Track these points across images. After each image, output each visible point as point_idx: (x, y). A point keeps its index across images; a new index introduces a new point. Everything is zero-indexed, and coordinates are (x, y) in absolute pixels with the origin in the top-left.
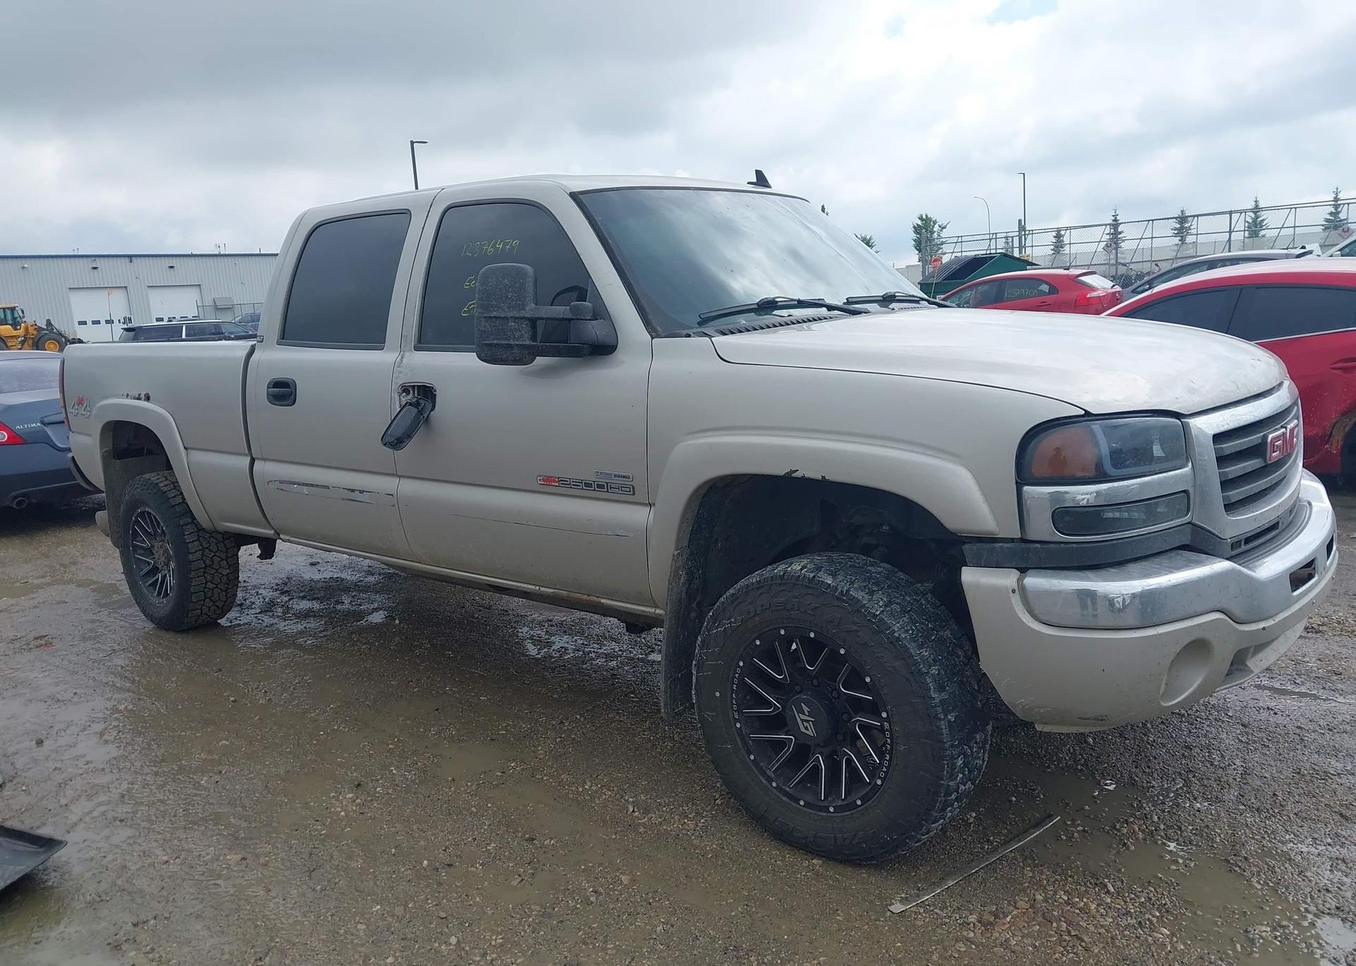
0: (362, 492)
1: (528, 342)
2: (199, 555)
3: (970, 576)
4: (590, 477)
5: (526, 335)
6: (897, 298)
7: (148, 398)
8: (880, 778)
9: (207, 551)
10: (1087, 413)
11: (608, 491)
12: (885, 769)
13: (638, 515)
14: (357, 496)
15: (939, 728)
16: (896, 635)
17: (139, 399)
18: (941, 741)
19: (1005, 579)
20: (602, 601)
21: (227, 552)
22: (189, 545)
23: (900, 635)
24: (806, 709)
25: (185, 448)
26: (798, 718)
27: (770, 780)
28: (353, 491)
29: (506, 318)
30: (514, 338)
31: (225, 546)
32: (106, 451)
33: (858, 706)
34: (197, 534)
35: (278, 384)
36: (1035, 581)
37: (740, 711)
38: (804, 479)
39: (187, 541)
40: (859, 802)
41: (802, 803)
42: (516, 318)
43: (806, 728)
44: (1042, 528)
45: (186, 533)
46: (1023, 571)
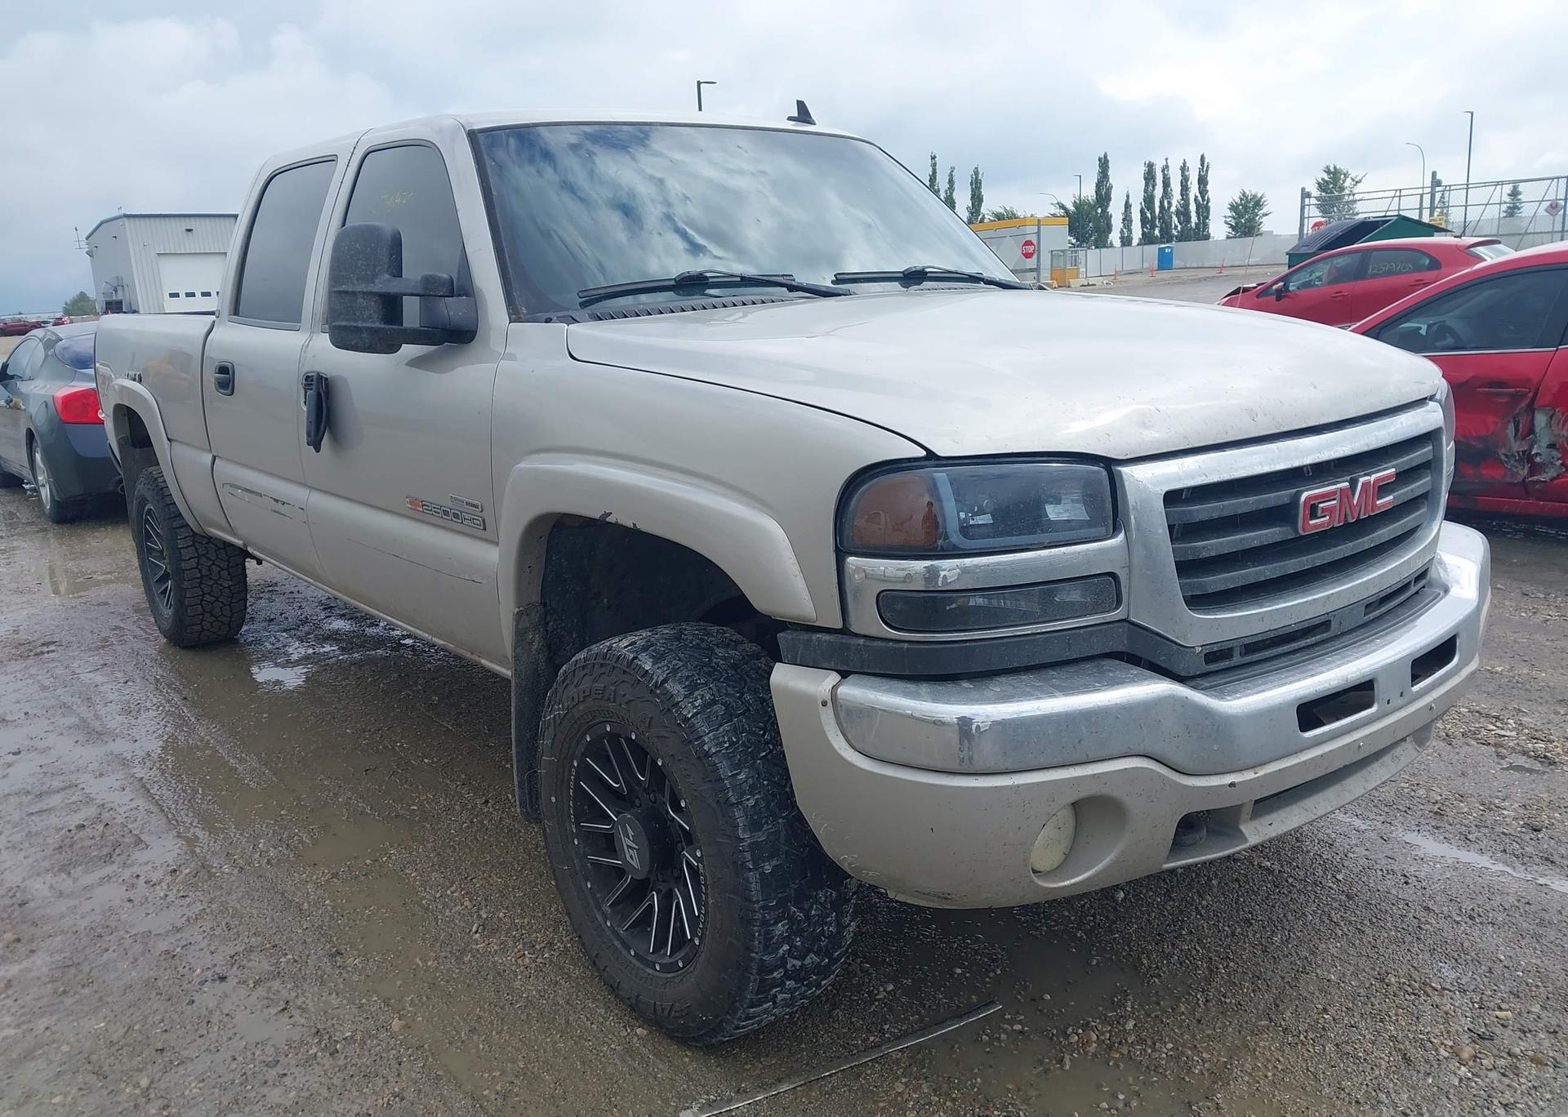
0: (283, 503)
1: (377, 325)
2: (193, 563)
3: (785, 677)
4: (447, 503)
5: (376, 316)
6: (929, 275)
7: (140, 380)
8: (697, 935)
9: (204, 559)
10: (931, 455)
11: (462, 523)
12: (701, 925)
13: (490, 556)
14: (279, 507)
15: (747, 880)
16: (706, 747)
17: (135, 379)
18: (748, 899)
22: (182, 551)
23: (710, 749)
24: (631, 833)
25: (168, 439)
26: (624, 842)
27: (605, 918)
28: (277, 501)
29: (353, 293)
30: (364, 320)
33: (682, 836)
34: (192, 538)
35: (223, 370)
36: (859, 692)
37: (577, 824)
39: (180, 546)
40: (681, 964)
41: (632, 952)
42: (364, 293)
43: (631, 857)
45: (179, 537)
46: (844, 675)
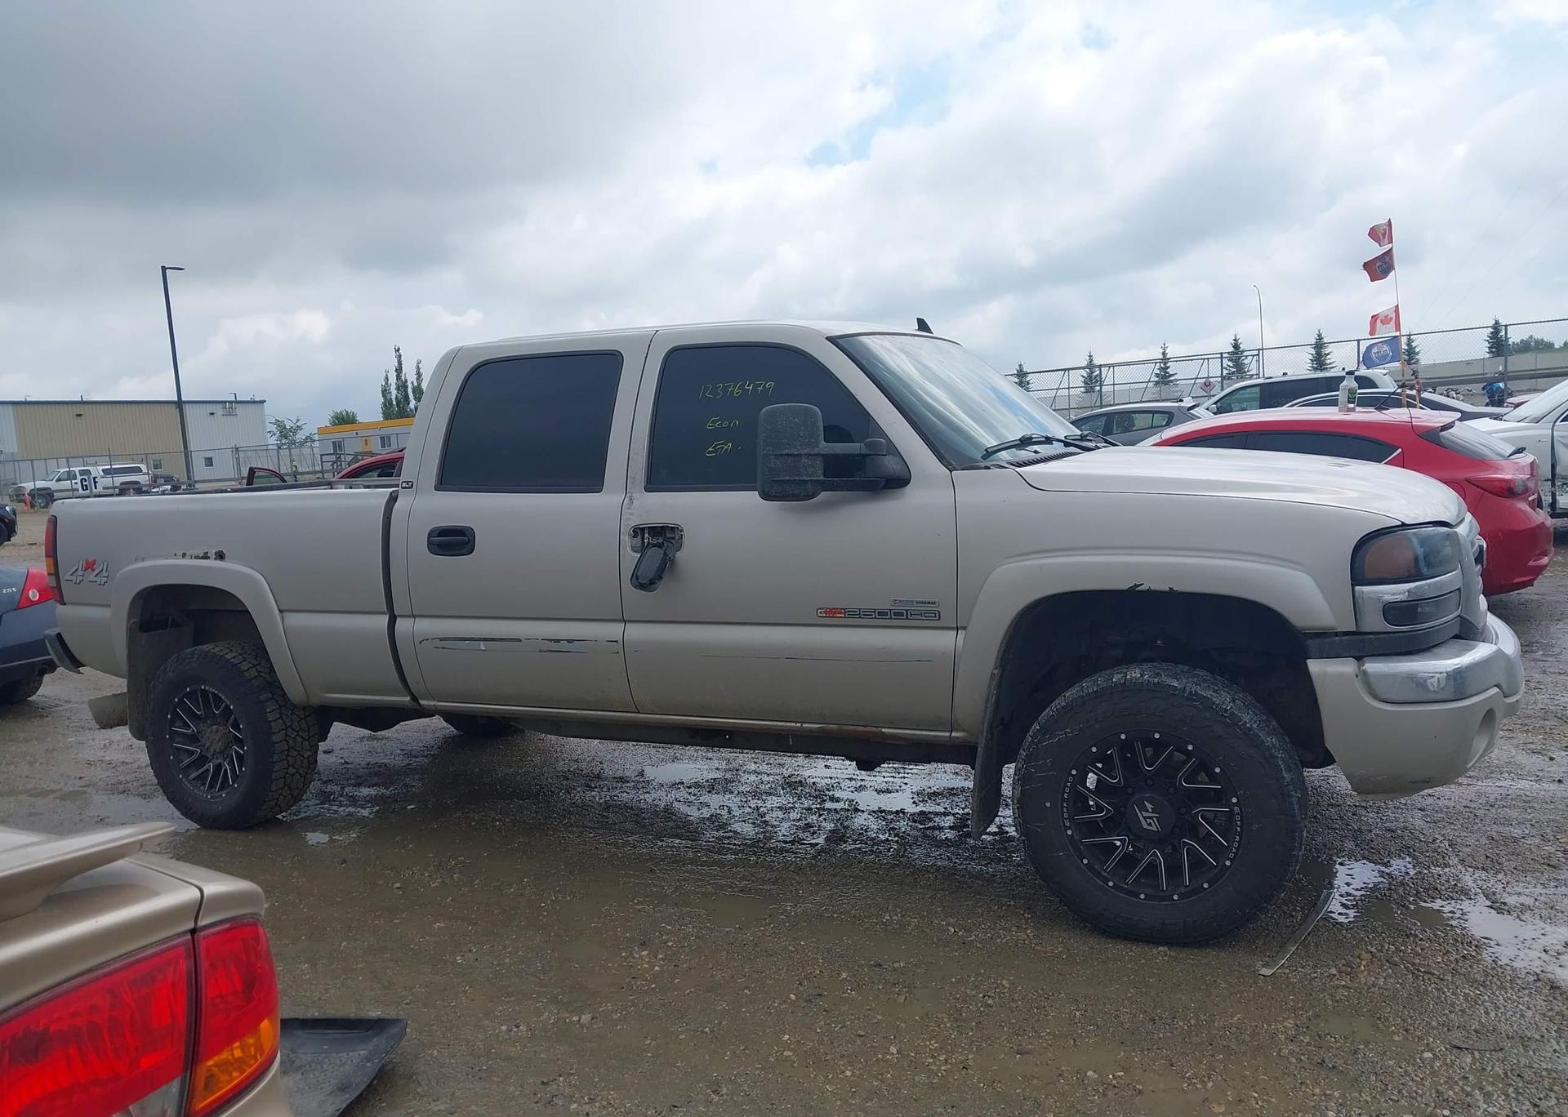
0: (569, 641)
2: (281, 735)
3: (1315, 666)
4: (886, 606)
7: (220, 556)
8: (1229, 859)
10: (1403, 524)
11: (907, 618)
12: (1234, 850)
13: (942, 641)
14: (562, 646)
15: (1291, 804)
16: (1248, 725)
17: (206, 557)
18: (1294, 816)
19: (1345, 667)
20: (883, 730)
21: (309, 732)
22: (273, 724)
23: (1251, 725)
24: (1149, 806)
25: (280, 611)
26: (1139, 814)
27: (1106, 881)
28: (558, 641)
31: (307, 723)
32: (134, 623)
33: (1202, 797)
35: (446, 532)
36: (1373, 667)
37: (1072, 820)
38: (1150, 592)
39: (270, 719)
40: (1206, 885)
41: (1142, 896)
43: (1150, 824)
44: (1375, 622)
45: (268, 710)
46: (1359, 659)
